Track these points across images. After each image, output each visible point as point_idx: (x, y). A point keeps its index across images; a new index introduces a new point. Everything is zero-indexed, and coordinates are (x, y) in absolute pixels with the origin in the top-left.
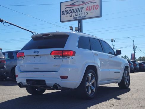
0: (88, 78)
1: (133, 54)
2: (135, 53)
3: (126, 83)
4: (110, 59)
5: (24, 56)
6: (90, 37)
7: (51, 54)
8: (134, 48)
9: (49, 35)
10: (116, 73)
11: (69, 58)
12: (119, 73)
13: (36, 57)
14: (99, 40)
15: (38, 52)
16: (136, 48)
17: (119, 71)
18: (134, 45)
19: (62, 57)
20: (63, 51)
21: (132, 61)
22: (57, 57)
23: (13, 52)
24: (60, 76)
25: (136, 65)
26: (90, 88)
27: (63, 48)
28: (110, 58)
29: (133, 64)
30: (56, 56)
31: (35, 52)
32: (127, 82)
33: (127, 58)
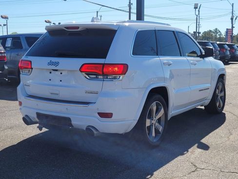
0: (151, 111)
1: (230, 29)
2: (233, 27)
3: (218, 104)
4: (193, 67)
5: (32, 69)
6: (157, 29)
7: (81, 70)
8: (232, 19)
9: (78, 28)
10: (202, 90)
11: (115, 78)
12: (207, 89)
13: (53, 72)
14: (173, 32)
15: (57, 64)
16: (236, 19)
17: (208, 85)
18: (233, 13)
19: (102, 77)
20: (103, 64)
21: (227, 45)
22: (92, 76)
23: (21, 37)
24: (99, 114)
25: (234, 51)
26: (154, 127)
27: (104, 59)
28: (193, 65)
29: (229, 49)
30: (91, 74)
31: (51, 63)
32: (219, 102)
33: (219, 33)
